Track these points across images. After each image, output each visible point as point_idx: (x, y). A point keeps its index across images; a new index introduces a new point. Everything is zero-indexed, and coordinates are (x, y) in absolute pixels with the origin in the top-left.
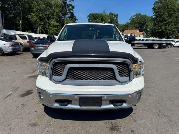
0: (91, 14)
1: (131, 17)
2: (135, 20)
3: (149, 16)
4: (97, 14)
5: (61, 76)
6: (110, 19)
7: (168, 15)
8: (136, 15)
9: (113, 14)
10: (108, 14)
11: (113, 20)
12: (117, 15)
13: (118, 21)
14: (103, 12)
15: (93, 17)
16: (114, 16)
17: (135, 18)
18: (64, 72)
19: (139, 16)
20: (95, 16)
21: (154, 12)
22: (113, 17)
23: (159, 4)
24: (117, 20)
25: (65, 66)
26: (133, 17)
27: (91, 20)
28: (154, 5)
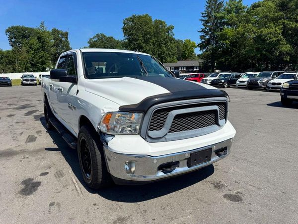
0: (13, 28)
1: (91, 39)
2: (96, 43)
3: (117, 39)
4: (27, 29)
5: (160, 129)
6: (54, 39)
7: (144, 40)
8: (98, 36)
9: (58, 31)
10: (51, 31)
11: (61, 41)
12: (67, 34)
13: (69, 44)
14: (41, 27)
15: (18, 34)
16: (62, 34)
17: (96, 41)
18: (166, 123)
19: (102, 38)
20: (22, 32)
21: (125, 34)
22: (60, 36)
23: (130, 24)
24: (67, 42)
25: (168, 114)
26: (93, 38)
27: (15, 38)
28: (125, 23)
